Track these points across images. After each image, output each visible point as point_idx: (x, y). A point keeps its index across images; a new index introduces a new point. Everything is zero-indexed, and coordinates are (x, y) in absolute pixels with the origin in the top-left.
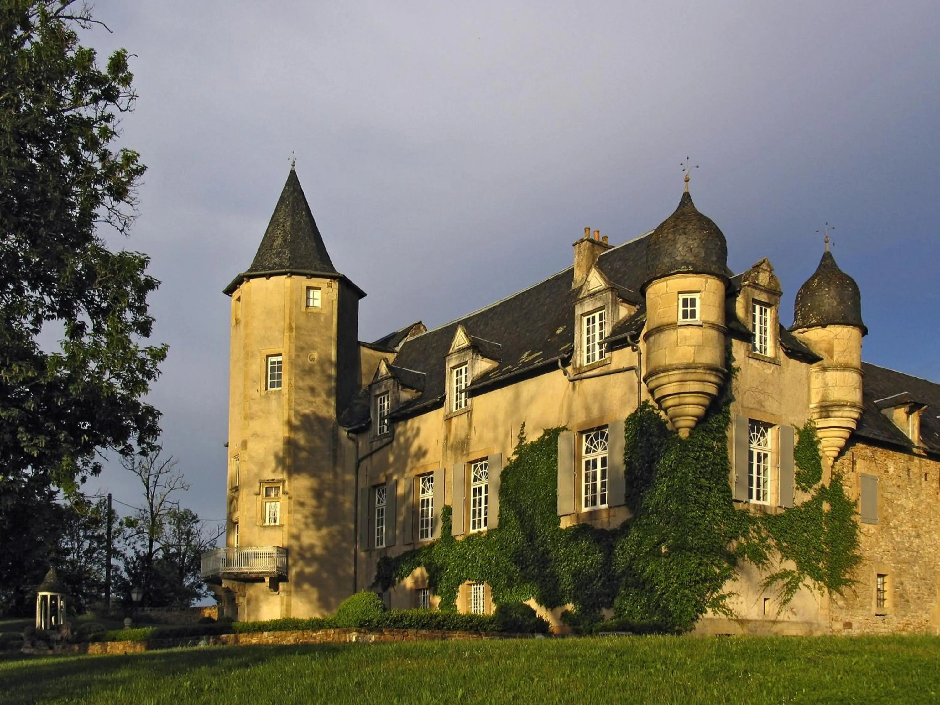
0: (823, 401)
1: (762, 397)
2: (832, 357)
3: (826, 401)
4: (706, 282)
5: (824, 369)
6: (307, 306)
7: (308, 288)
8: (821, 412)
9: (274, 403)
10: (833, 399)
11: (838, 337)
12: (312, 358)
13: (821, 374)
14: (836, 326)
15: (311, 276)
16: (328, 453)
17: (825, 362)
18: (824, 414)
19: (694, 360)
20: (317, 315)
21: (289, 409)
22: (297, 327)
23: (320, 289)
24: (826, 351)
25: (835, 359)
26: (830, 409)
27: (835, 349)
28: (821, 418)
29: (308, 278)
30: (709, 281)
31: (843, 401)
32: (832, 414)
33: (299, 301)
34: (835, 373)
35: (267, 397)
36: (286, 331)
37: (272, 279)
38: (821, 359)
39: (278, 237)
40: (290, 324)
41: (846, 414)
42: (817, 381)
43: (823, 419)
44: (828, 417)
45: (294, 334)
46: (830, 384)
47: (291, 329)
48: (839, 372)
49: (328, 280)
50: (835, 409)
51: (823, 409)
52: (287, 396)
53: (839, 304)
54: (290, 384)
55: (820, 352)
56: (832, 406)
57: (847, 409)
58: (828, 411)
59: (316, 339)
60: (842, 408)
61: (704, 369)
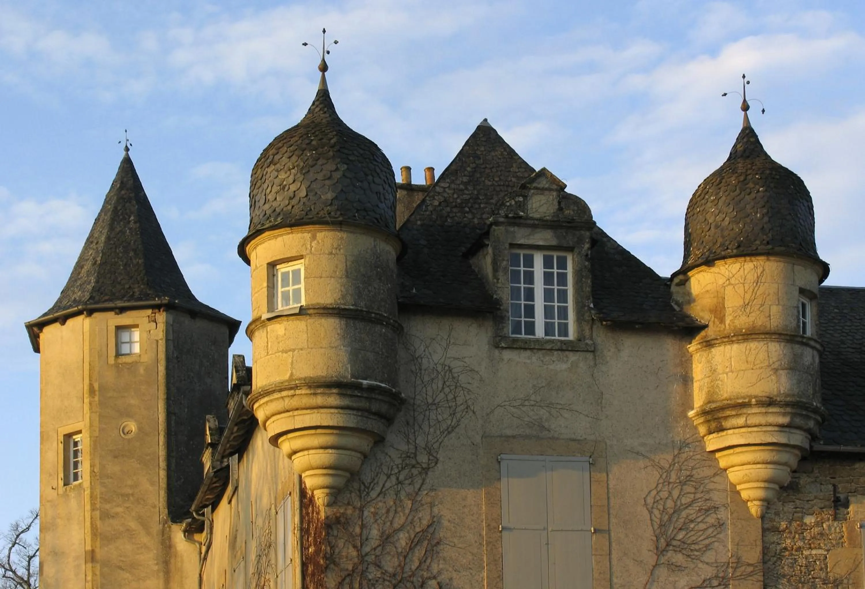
0: (709, 402)
1: (543, 413)
2: (722, 320)
3: (713, 402)
4: (314, 238)
5: (709, 344)
6: (118, 354)
7: (119, 328)
8: (708, 421)
9: (73, 503)
10: (725, 395)
11: (733, 281)
12: (126, 431)
13: (705, 354)
14: (729, 261)
15: (122, 310)
16: (156, 568)
17: (710, 332)
18: (713, 425)
19: (292, 375)
20: (133, 367)
21: (93, 510)
22: (101, 388)
23: (136, 326)
24: (711, 311)
25: (727, 322)
26: (720, 415)
27: (728, 304)
28: (710, 433)
29: (117, 314)
30: (320, 235)
31: (744, 398)
32: (727, 424)
33: (104, 349)
34: (728, 347)
35: (65, 495)
36: (86, 395)
37: (70, 322)
38: (705, 327)
39: (87, 260)
40: (91, 386)
41: (754, 420)
42: (700, 366)
43: (714, 435)
44: (721, 429)
45: (97, 398)
46: (720, 369)
47: (92, 391)
48: (735, 346)
49: (149, 312)
50: (728, 413)
51: (709, 417)
52: (89, 490)
53: (735, 221)
54: (92, 472)
55: (701, 314)
56: (723, 409)
57: (755, 410)
58: (717, 419)
59: (132, 402)
60: (745, 410)
61: (310, 387)
